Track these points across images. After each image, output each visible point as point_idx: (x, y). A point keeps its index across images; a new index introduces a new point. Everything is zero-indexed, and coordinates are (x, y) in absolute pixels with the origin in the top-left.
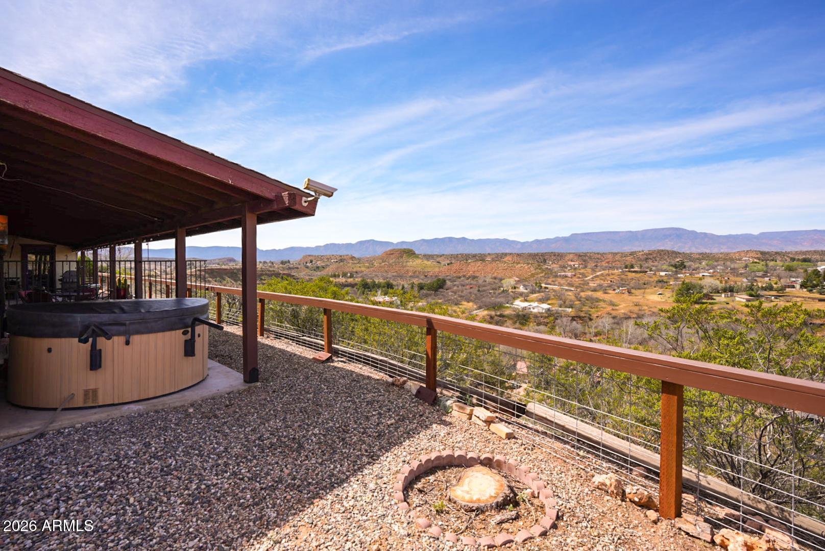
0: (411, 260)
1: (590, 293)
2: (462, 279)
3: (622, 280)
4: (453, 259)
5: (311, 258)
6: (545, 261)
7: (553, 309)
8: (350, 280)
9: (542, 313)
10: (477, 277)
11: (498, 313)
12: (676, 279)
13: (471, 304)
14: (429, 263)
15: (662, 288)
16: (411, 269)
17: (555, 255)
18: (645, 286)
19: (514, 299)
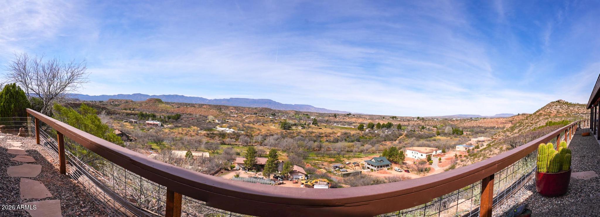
0: (160, 104)
1: (247, 125)
2: (185, 114)
3: (257, 119)
4: (179, 105)
5: (112, 100)
6: (221, 109)
7: (236, 131)
8: (133, 112)
9: (231, 133)
10: (192, 114)
11: (211, 133)
12: (276, 120)
13: (195, 128)
14: (168, 106)
15: (273, 123)
16: (161, 108)
17: (225, 107)
18: (267, 122)
19: (216, 125)
